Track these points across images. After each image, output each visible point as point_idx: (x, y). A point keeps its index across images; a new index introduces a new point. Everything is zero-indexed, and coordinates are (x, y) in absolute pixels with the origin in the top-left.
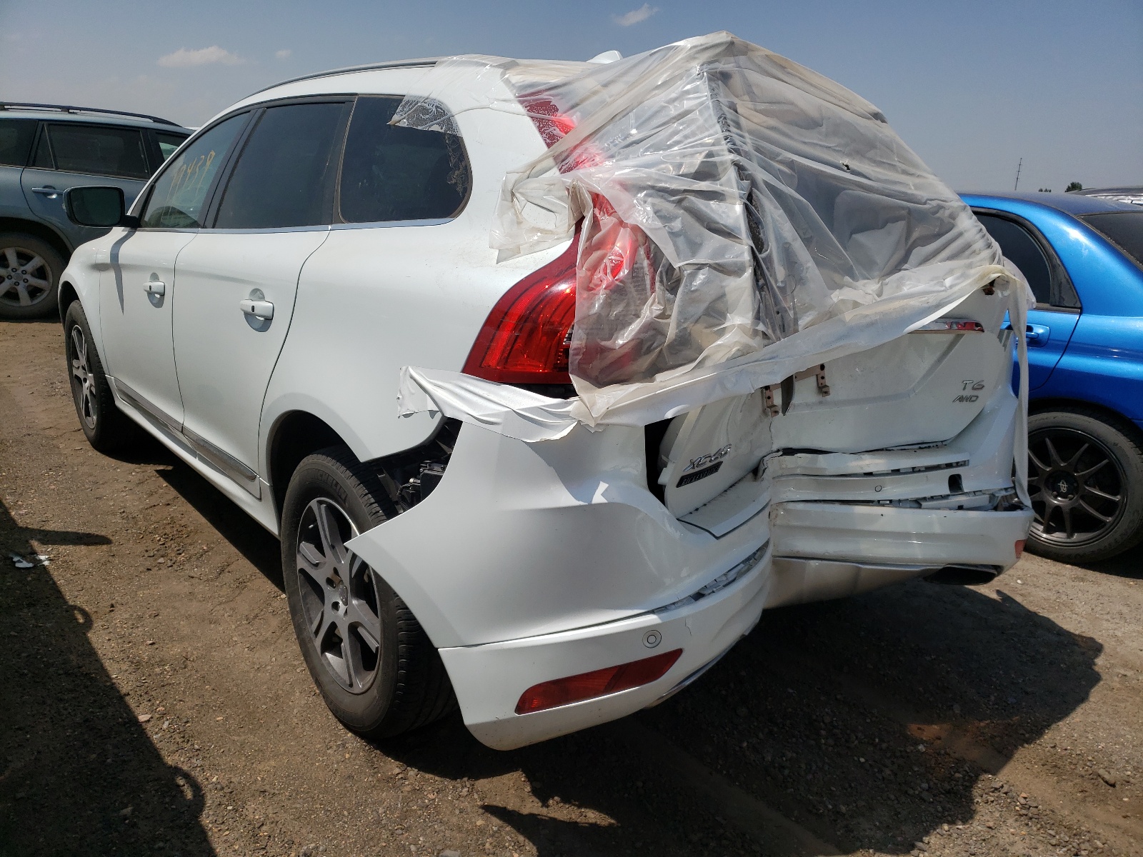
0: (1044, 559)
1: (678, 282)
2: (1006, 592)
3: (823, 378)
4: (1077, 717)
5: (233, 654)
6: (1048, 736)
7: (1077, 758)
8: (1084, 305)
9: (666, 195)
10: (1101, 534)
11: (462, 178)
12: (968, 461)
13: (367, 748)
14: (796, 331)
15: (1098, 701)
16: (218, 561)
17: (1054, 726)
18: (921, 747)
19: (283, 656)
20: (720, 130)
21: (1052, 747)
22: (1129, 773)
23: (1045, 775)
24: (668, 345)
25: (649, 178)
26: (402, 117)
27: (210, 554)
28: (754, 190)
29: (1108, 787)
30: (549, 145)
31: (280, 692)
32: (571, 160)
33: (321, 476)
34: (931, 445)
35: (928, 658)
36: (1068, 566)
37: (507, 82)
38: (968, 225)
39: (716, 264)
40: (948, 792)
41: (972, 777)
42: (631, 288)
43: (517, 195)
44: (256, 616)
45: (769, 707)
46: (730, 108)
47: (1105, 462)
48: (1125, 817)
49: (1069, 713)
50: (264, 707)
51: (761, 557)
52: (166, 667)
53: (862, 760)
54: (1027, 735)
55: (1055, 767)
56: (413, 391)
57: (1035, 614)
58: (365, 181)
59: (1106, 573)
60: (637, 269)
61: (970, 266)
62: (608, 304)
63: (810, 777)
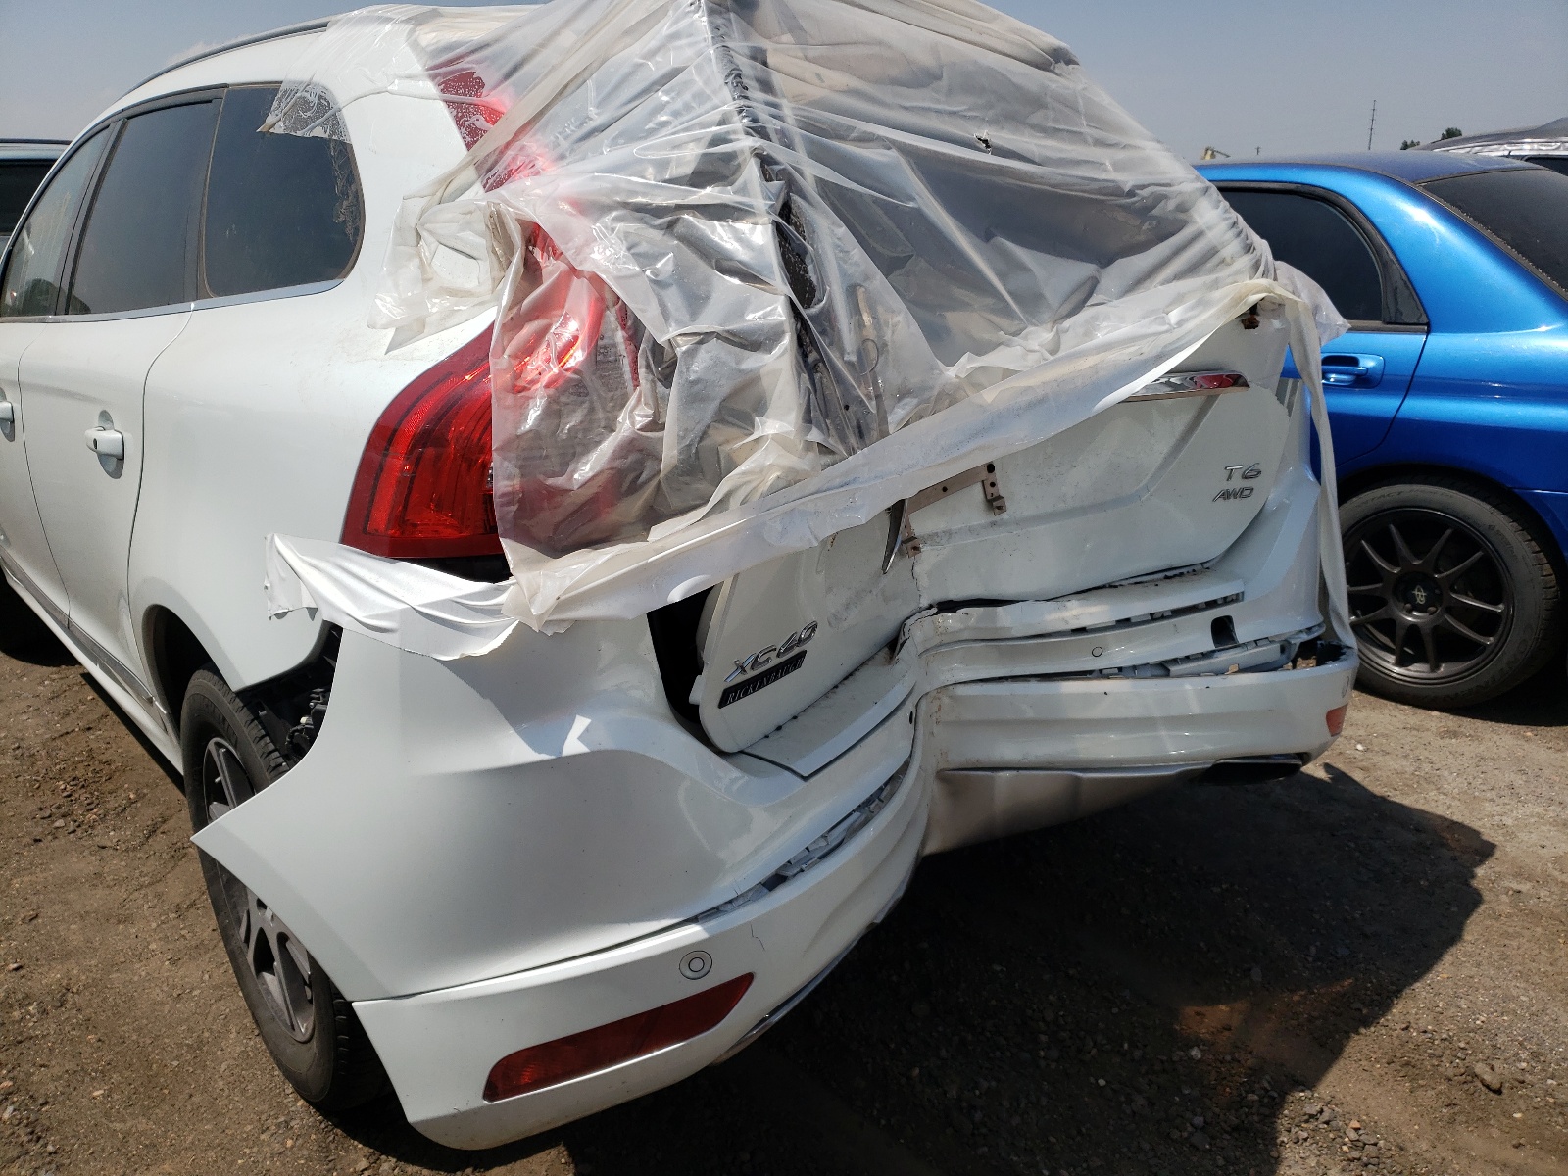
0: (1399, 705)
1: (674, 363)
2: (1340, 766)
3: (993, 485)
4: (1443, 971)
5: (143, 974)
6: (1399, 1011)
7: (1442, 1045)
8: (1432, 319)
9: (647, 216)
10: (1477, 664)
11: (352, 212)
12: (1243, 593)
13: (323, 1126)
14: (884, 434)
15: (1477, 939)
16: (148, 814)
17: (1408, 991)
18: (1195, 1053)
19: (222, 970)
20: (730, 98)
21: (1403, 1030)
22: (1524, 1065)
23: (1391, 1080)
24: (667, 477)
25: (617, 190)
26: (278, 117)
27: (139, 804)
28: (795, 197)
29: (1491, 1094)
30: (469, 146)
31: (206, 1034)
32: (499, 168)
33: (207, 706)
34: (1184, 571)
35: (1217, 890)
36: (1435, 714)
37: (415, 46)
38: (1213, 217)
39: (728, 332)
40: (1236, 1129)
41: (1274, 1098)
42: (592, 382)
43: (424, 234)
44: (192, 905)
45: (962, 1000)
46: (753, 58)
47: (1478, 554)
48: (1517, 1146)
49: (1432, 966)
50: (176, 1063)
51: (891, 795)
52: (31, 1008)
53: (1102, 1082)
54: (1365, 1012)
55: (1407, 1066)
56: (283, 575)
57: (1383, 799)
58: (234, 226)
59: (1491, 721)
60: (605, 347)
61: (1215, 285)
62: (554, 412)
63: (1016, 1121)
